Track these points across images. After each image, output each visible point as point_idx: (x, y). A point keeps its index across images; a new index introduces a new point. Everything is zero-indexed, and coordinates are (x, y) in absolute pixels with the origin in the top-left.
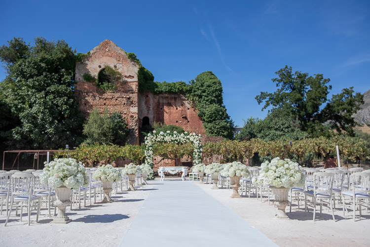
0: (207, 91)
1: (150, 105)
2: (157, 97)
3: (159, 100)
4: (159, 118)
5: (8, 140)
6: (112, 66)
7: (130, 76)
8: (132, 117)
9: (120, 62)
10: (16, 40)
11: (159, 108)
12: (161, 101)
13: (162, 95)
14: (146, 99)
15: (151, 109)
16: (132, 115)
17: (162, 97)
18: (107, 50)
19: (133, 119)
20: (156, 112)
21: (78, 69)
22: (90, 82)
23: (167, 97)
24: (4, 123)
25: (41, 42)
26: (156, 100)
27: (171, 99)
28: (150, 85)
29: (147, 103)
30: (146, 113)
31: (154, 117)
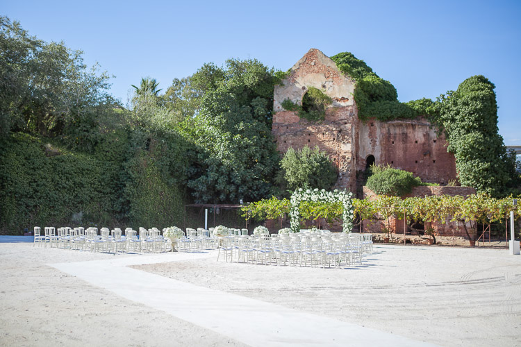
0: (461, 113)
1: (376, 138)
2: (386, 125)
3: (389, 129)
4: (389, 157)
5: (195, 191)
6: (319, 86)
7: (343, 99)
8: (344, 157)
9: (330, 79)
10: (207, 67)
11: (389, 141)
12: (392, 131)
13: (393, 122)
14: (370, 129)
15: (378, 143)
16: (345, 154)
17: (393, 125)
18: (313, 64)
19: (345, 161)
20: (385, 148)
21: (277, 94)
22: (291, 110)
23: (401, 125)
24: (192, 172)
25: (233, 64)
26: (384, 131)
27: (407, 126)
28: (373, 108)
29: (371, 135)
30: (370, 149)
31: (381, 156)
